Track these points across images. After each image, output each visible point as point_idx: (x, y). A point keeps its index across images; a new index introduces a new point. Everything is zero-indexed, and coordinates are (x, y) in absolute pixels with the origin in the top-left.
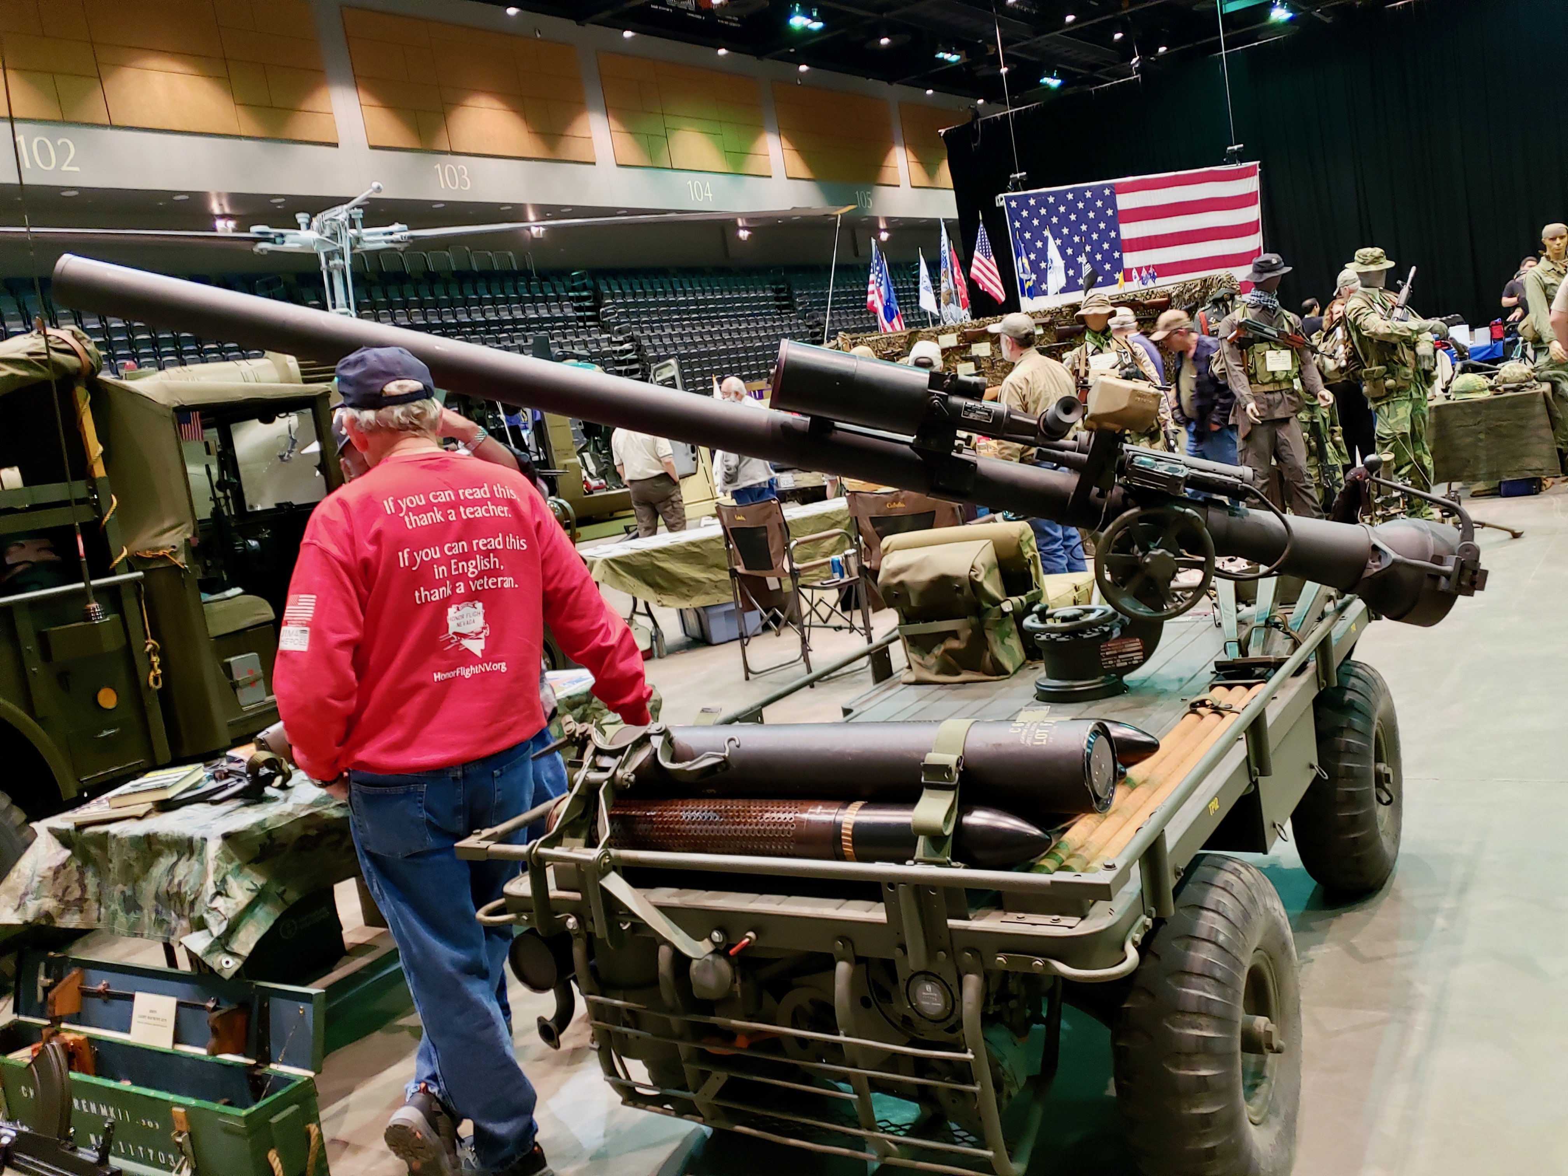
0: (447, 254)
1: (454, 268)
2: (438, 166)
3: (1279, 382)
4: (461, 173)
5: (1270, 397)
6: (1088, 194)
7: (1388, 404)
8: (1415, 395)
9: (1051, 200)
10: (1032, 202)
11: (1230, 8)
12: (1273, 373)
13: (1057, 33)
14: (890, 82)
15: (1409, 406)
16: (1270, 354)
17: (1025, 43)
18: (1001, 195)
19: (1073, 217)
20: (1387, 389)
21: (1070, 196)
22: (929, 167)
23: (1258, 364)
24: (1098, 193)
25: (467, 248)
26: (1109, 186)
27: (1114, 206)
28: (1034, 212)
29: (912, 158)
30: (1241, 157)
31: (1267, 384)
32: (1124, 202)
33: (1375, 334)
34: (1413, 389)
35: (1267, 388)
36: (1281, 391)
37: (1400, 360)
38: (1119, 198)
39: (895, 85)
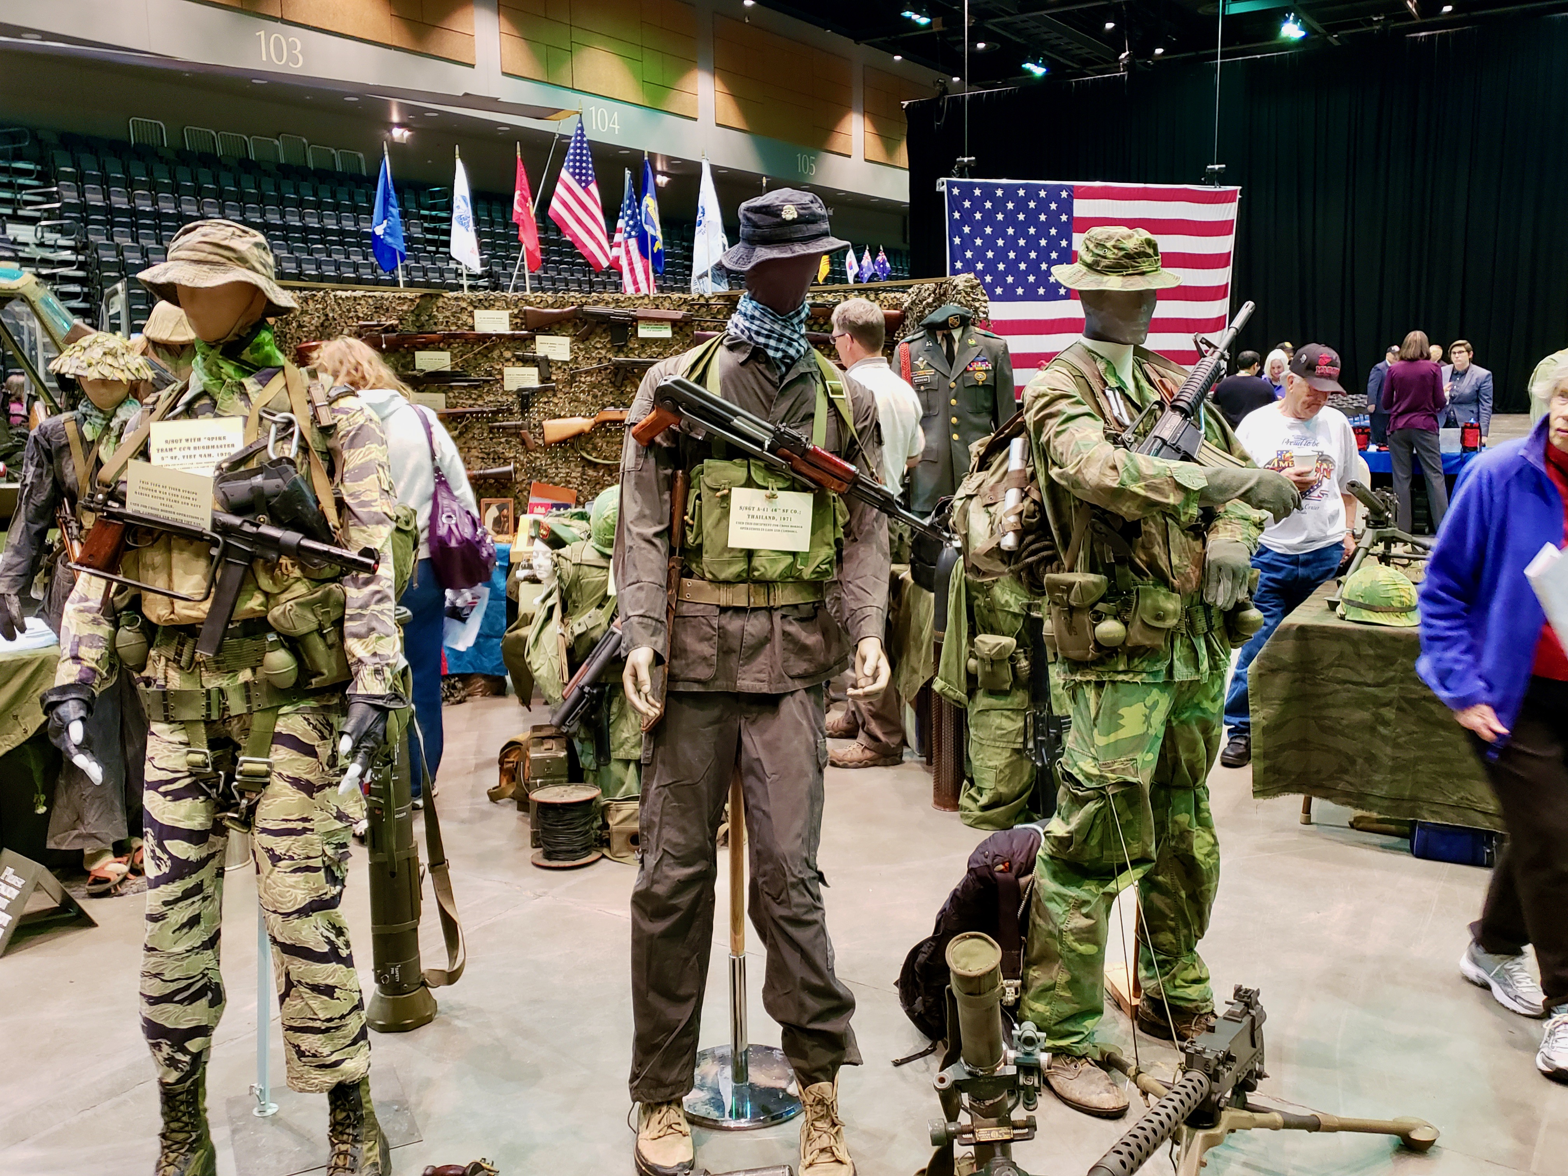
0: (276, 142)
1: (282, 161)
2: (262, 33)
3: (767, 584)
4: (292, 46)
5: (734, 624)
6: (1043, 194)
7: (1100, 685)
8: (1182, 673)
9: (999, 193)
10: (977, 192)
11: (1235, 9)
12: (750, 554)
13: (1043, 13)
14: (857, 41)
15: (1164, 702)
16: (740, 497)
17: (1007, 19)
18: (944, 179)
19: (1021, 217)
20: (1098, 646)
21: (1021, 193)
22: (888, 144)
23: (708, 524)
24: (1054, 194)
25: (305, 140)
26: (1069, 189)
27: (1069, 211)
28: (977, 204)
29: (870, 128)
30: (1222, 178)
31: (727, 583)
32: (1082, 208)
33: (1076, 483)
34: (1179, 651)
35: (725, 597)
36: (770, 610)
37: (1153, 564)
38: (1077, 203)
39: (862, 45)
